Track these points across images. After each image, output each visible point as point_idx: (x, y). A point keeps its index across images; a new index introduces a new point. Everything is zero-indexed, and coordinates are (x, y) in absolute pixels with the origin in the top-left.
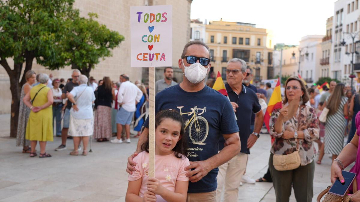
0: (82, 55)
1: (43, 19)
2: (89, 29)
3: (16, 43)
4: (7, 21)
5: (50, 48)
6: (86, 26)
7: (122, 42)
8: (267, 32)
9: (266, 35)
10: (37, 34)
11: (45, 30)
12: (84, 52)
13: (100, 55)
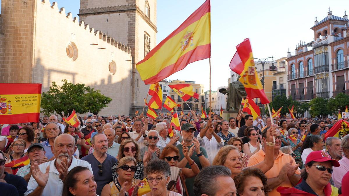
0: (93, 108)
1: (75, 97)
2: (97, 97)
3: (65, 107)
4: (62, 99)
5: (78, 108)
6: (95, 96)
7: (111, 101)
8: (201, 85)
9: (200, 87)
10: (73, 103)
11: (76, 101)
12: (94, 107)
13: (101, 107)
